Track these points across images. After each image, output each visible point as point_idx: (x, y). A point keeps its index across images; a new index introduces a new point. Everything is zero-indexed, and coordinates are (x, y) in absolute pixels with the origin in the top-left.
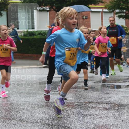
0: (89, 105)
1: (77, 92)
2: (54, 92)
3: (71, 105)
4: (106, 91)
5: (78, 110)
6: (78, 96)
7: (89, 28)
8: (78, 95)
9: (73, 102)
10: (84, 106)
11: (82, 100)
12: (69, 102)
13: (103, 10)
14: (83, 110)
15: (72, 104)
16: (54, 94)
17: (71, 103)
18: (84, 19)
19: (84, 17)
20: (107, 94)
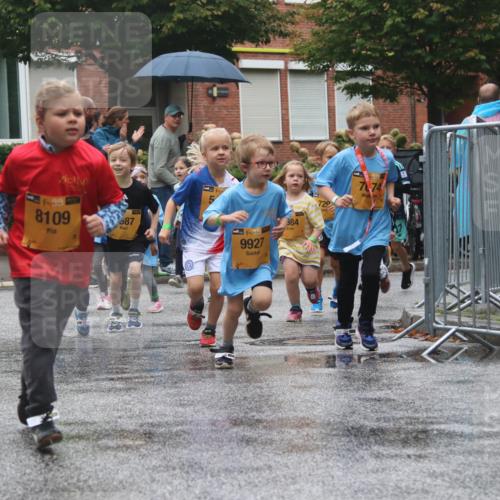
0: (229, 432)
1: (184, 382)
2: (93, 384)
3: (161, 434)
4: (297, 377)
5: (185, 451)
6: (186, 398)
7: (235, 134)
8: (188, 395)
9: (166, 419)
10: (210, 437)
11: (204, 413)
12: (150, 421)
13: (286, 64)
14: (204, 454)
15: (162, 430)
16: (95, 391)
17: (159, 425)
18: (214, 99)
19: (215, 92)
20: (300, 387)
